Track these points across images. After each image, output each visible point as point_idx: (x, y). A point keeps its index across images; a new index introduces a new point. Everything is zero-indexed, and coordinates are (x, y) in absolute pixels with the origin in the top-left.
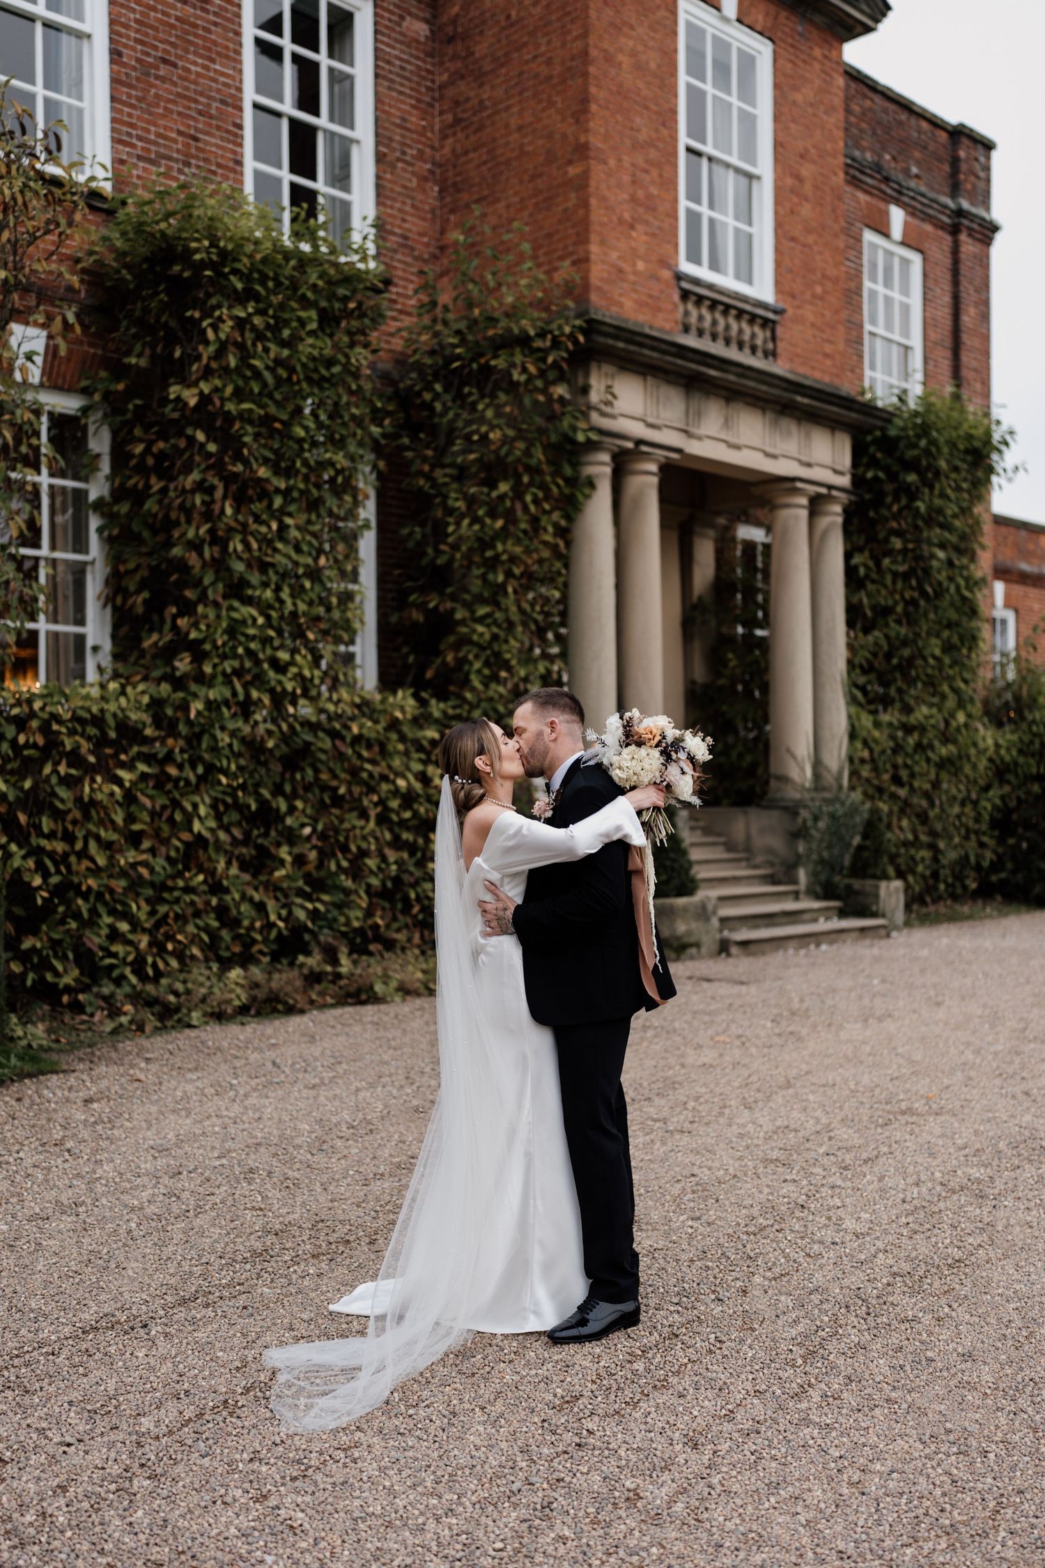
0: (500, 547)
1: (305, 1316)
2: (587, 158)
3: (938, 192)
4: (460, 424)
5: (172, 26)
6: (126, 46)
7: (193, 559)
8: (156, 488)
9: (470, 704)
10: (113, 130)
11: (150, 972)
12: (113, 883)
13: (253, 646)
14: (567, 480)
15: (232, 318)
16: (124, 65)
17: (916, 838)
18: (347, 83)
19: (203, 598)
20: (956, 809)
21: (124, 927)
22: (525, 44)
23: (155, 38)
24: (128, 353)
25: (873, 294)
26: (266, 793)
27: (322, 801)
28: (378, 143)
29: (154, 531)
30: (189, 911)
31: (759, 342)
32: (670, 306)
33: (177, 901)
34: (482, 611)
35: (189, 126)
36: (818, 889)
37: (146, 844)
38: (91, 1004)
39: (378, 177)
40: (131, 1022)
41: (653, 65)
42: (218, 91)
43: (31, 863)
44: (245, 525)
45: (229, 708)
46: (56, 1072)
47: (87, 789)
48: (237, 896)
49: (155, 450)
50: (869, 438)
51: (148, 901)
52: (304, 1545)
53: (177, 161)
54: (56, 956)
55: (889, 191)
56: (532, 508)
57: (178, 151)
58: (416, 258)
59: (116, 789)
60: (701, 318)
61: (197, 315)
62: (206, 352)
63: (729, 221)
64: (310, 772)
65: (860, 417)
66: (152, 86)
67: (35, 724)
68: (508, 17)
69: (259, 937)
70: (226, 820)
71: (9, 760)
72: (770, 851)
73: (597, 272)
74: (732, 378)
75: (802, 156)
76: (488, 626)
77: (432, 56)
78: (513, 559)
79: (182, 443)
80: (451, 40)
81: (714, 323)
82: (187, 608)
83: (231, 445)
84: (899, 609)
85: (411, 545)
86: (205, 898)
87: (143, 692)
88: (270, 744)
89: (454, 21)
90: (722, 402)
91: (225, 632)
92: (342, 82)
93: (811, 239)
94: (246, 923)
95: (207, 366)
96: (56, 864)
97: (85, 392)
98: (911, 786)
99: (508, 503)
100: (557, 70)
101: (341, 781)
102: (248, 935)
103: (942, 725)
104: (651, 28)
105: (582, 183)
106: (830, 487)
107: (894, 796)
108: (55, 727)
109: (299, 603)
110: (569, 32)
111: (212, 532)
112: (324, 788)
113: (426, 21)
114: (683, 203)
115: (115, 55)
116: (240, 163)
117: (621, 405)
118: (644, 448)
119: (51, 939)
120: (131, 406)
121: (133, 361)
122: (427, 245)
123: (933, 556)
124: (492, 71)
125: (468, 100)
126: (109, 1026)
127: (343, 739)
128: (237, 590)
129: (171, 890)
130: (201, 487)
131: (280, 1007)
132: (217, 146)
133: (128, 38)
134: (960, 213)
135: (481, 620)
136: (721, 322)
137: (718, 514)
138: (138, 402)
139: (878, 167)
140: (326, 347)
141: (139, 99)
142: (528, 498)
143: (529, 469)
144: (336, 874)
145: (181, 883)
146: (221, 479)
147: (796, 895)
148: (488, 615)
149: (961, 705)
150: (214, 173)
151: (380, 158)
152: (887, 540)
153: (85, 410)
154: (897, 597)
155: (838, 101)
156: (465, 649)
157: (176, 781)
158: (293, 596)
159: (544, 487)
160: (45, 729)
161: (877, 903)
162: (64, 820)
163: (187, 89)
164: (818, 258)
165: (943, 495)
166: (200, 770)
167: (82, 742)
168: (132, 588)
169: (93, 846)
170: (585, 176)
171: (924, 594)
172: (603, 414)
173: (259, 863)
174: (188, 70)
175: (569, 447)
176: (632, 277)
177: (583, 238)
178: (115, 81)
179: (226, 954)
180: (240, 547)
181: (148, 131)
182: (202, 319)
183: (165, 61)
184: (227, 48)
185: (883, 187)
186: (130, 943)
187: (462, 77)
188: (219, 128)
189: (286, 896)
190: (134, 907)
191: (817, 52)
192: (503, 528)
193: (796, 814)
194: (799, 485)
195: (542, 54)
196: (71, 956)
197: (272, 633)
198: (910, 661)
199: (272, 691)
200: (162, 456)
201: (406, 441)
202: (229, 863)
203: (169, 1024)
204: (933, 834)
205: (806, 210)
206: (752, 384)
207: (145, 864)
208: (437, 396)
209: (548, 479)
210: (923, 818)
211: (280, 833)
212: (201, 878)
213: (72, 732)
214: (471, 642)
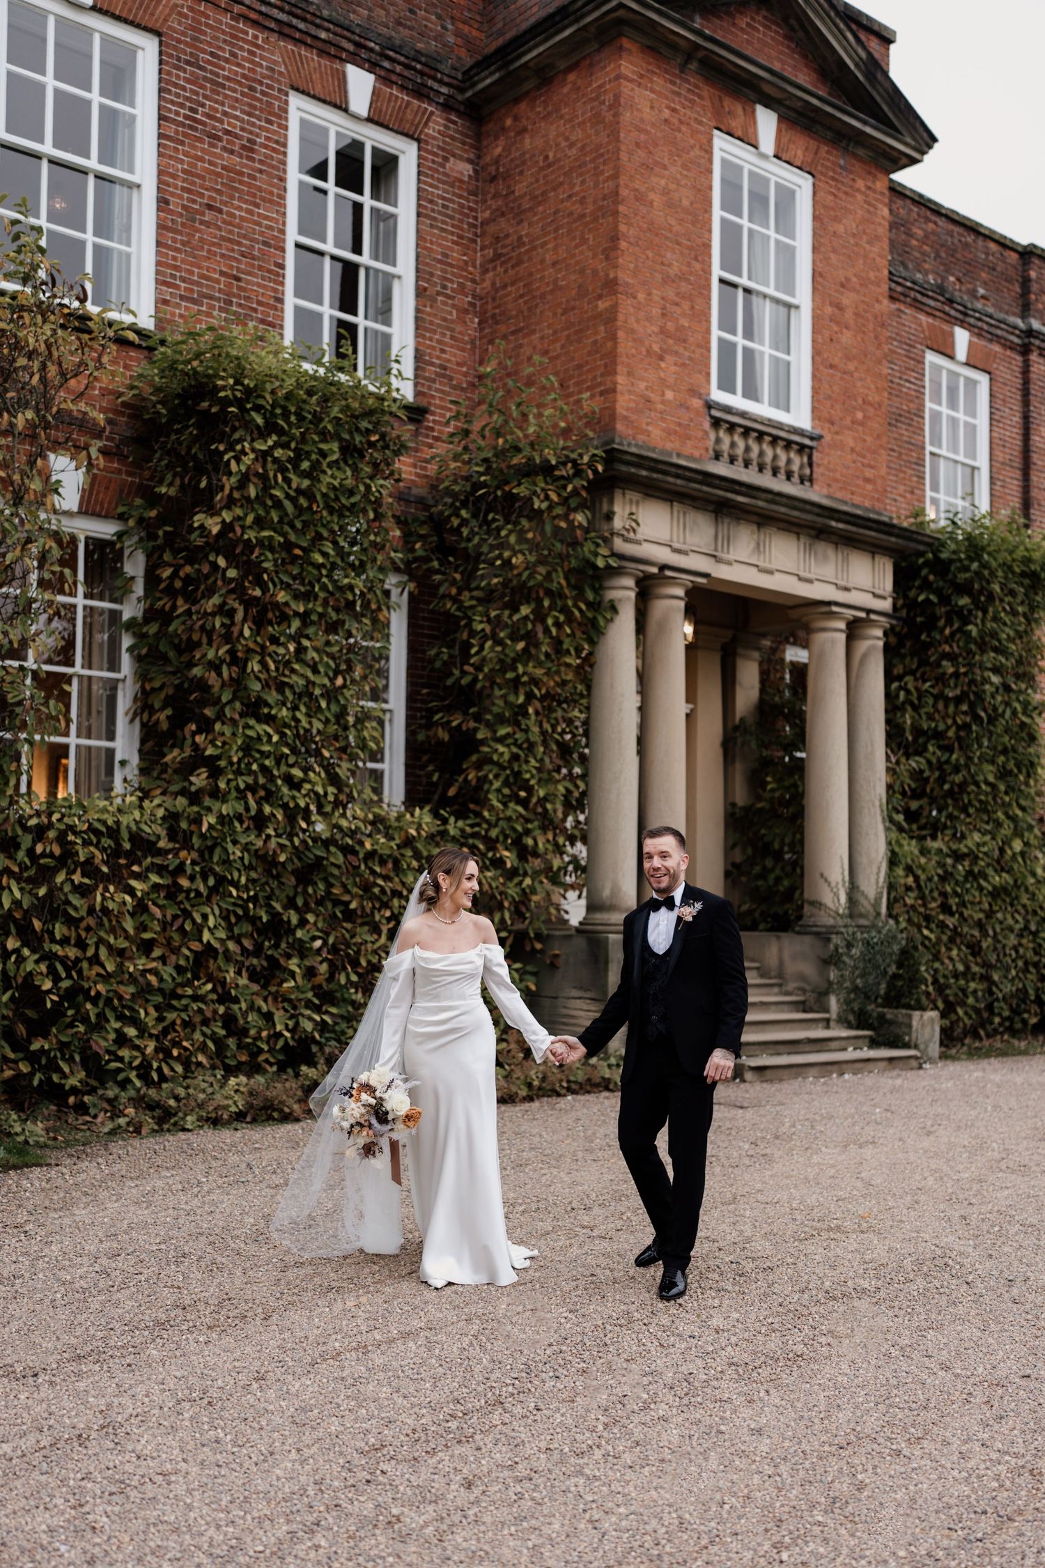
0: (521, 670)
1: (178, 1374)
2: (615, 293)
3: (1007, 313)
4: (485, 549)
5: (219, 175)
6: (173, 194)
7: (212, 678)
8: (180, 611)
9: (487, 822)
10: (158, 272)
11: (155, 1076)
12: (122, 989)
13: (267, 762)
14: (589, 604)
15: (253, 450)
16: (171, 212)
17: (968, 968)
18: (391, 221)
19: (220, 716)
20: (1012, 940)
21: (131, 1032)
22: (561, 184)
23: (202, 186)
24: (161, 482)
25: (936, 416)
26: (278, 907)
27: (334, 916)
28: (418, 279)
29: (180, 651)
30: (197, 1019)
31: (795, 467)
32: (700, 434)
33: (186, 1008)
34: (502, 732)
35: (232, 267)
36: (851, 1018)
37: (157, 953)
38: (95, 1106)
39: (418, 310)
40: (128, 1124)
41: (686, 203)
42: (261, 233)
43: (43, 968)
44: (263, 647)
45: (241, 822)
46: (41, 1165)
47: (99, 898)
48: (244, 1006)
49: (182, 574)
50: (921, 561)
51: (157, 1008)
52: (98, 1540)
53: (219, 300)
54: (63, 1059)
55: (953, 313)
56: (554, 631)
57: (220, 291)
58: (454, 387)
59: (128, 898)
60: (733, 445)
61: (222, 448)
62: (229, 483)
63: (765, 349)
64: (321, 886)
65: (900, 541)
66: (198, 230)
67: (52, 834)
68: (546, 157)
69: (266, 1048)
70: (236, 931)
71: (27, 868)
72: (802, 977)
73: (623, 403)
74: (761, 503)
75: (843, 286)
76: (508, 746)
77: (475, 195)
78: (535, 681)
79: (206, 569)
80: (493, 179)
81: (748, 449)
82: (206, 726)
83: (252, 571)
84: (951, 733)
85: (438, 664)
86: (212, 1006)
87: (159, 806)
88: (282, 858)
89: (497, 161)
90: (755, 527)
91: (240, 748)
92: (386, 222)
93: (851, 366)
94: (253, 1032)
95: (230, 496)
96: (68, 969)
97: (122, 517)
98: (961, 914)
99: (530, 626)
100: (590, 208)
101: (353, 896)
102: (254, 1044)
103: (997, 853)
104: (684, 166)
105: (610, 318)
106: (869, 611)
107: (942, 926)
108: (71, 837)
109: (315, 721)
110: (602, 172)
111: (232, 652)
112: (337, 902)
113: (470, 161)
114: (716, 333)
115: (162, 203)
116: (281, 301)
117: (644, 531)
118: (669, 573)
119: (59, 1042)
120: (161, 533)
121: (164, 490)
122: (465, 374)
123: (986, 681)
124: (530, 209)
125: (507, 236)
126: (109, 1126)
127: (355, 853)
128: (254, 709)
129: (180, 997)
130: (222, 610)
131: (275, 1115)
132: (259, 285)
133: (176, 187)
134: (1030, 333)
135: (501, 740)
136: (755, 449)
137: (764, 636)
138: (168, 529)
139: (941, 289)
140: (346, 476)
141: (183, 243)
142: (550, 621)
143: (549, 593)
144: (345, 986)
145: (189, 991)
146: (242, 602)
147: (827, 1023)
148: (508, 735)
149: (1018, 833)
150: (255, 310)
151: (420, 293)
152: (939, 665)
153: (120, 535)
154: (950, 722)
155: (882, 230)
156: (487, 768)
157: (188, 891)
158: (308, 715)
159: (565, 610)
160: (61, 839)
161: (909, 1034)
162: (77, 928)
163: (230, 232)
164: (859, 384)
165: (995, 619)
166: (211, 882)
167: (97, 853)
168: (157, 705)
169: (103, 952)
170: (614, 309)
171: (977, 718)
172: (626, 540)
173: (268, 975)
174: (233, 215)
175: (591, 572)
176: (660, 406)
177: (610, 370)
178: (161, 227)
179: (233, 1063)
180: (257, 668)
181: (192, 273)
182: (226, 452)
183: (210, 207)
184: (271, 193)
185: (947, 309)
186: (137, 1048)
187: (503, 214)
188: (260, 268)
189: (295, 1008)
190: (142, 1012)
191: (860, 184)
192: (525, 650)
193: (829, 940)
194: (835, 609)
195: (576, 194)
196: (77, 1058)
197: (286, 751)
198: (963, 786)
199: (285, 806)
200: (187, 580)
201: (436, 564)
202: (239, 973)
203: (166, 1127)
204: (987, 965)
205: (847, 338)
206: (783, 510)
207: (155, 972)
208: (464, 522)
209: (570, 603)
210: (975, 949)
211: (290, 946)
212: (209, 986)
213: (86, 843)
214: (491, 762)
